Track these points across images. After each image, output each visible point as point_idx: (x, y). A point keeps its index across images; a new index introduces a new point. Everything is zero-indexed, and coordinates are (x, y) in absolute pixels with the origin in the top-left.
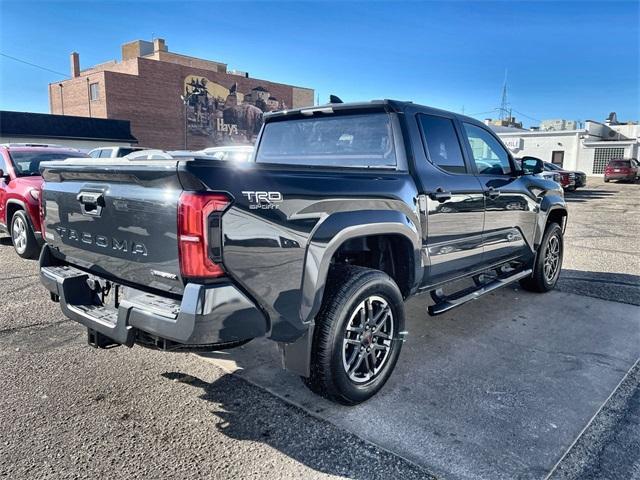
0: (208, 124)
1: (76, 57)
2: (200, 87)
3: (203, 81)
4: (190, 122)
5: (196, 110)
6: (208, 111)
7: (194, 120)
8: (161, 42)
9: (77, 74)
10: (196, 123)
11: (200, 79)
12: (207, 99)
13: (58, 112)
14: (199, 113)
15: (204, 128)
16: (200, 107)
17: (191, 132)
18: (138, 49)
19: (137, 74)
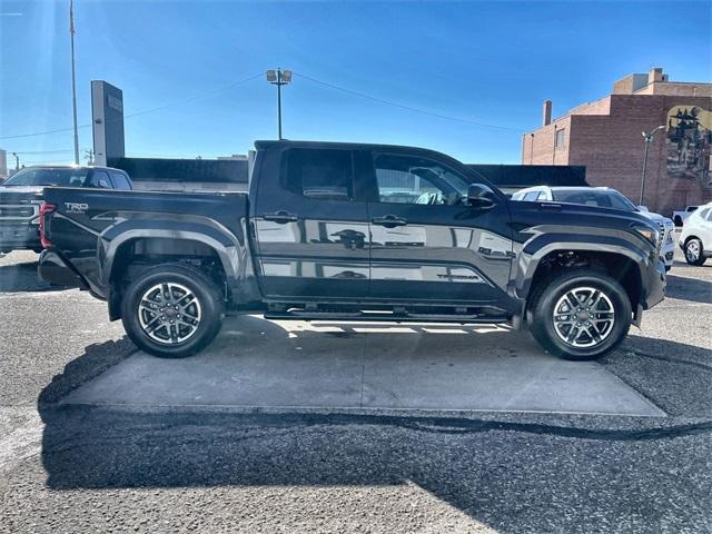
0: (695, 163)
1: (549, 104)
2: (690, 118)
3: (693, 112)
4: (669, 162)
5: (680, 147)
6: (697, 147)
7: (676, 159)
8: (658, 71)
9: (548, 123)
10: (679, 163)
11: (690, 108)
12: (697, 132)
13: (527, 163)
14: (685, 150)
15: (689, 168)
16: (686, 143)
17: (669, 173)
18: (631, 84)
19: (608, 113)
